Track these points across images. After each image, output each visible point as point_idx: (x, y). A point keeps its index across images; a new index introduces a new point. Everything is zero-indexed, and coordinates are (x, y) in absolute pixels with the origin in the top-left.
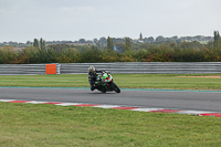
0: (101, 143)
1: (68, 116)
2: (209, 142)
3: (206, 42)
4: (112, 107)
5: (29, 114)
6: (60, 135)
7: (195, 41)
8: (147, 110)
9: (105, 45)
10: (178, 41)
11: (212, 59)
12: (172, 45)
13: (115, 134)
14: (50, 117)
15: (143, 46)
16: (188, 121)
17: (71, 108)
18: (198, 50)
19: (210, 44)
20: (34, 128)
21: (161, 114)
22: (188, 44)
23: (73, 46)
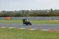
0: (21, 38)
1: (12, 31)
2: (49, 38)
3: (49, 11)
4: (24, 28)
5: (1, 30)
6: (10, 36)
7: (46, 11)
8: (33, 29)
9: (22, 12)
10: (41, 11)
11: (50, 16)
12: (40, 12)
13: (24, 36)
14: (7, 31)
15: (32, 12)
16: (44, 32)
17: (13, 29)
18: (47, 13)
19: (50, 12)
20: (3, 34)
21: (37, 31)
22: (44, 12)
23: (13, 13)
